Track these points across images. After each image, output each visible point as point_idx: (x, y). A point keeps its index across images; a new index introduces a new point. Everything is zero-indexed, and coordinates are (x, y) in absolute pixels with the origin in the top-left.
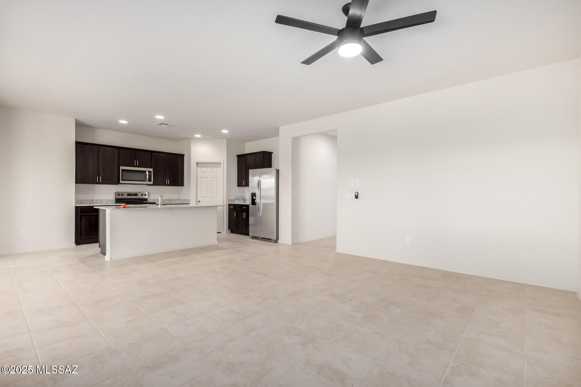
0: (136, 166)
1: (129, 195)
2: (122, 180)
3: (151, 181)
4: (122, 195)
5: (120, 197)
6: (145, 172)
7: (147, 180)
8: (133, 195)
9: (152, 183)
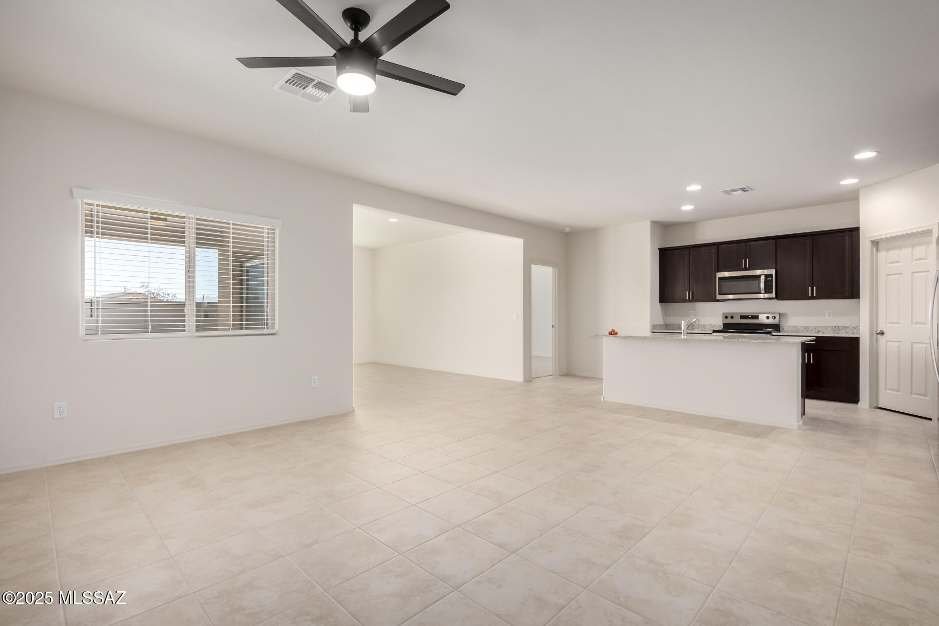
0: (745, 269)
1: (742, 317)
2: (719, 294)
3: (772, 292)
4: (732, 317)
5: (729, 321)
6: (759, 276)
7: (763, 291)
8: (750, 318)
9: (773, 295)
